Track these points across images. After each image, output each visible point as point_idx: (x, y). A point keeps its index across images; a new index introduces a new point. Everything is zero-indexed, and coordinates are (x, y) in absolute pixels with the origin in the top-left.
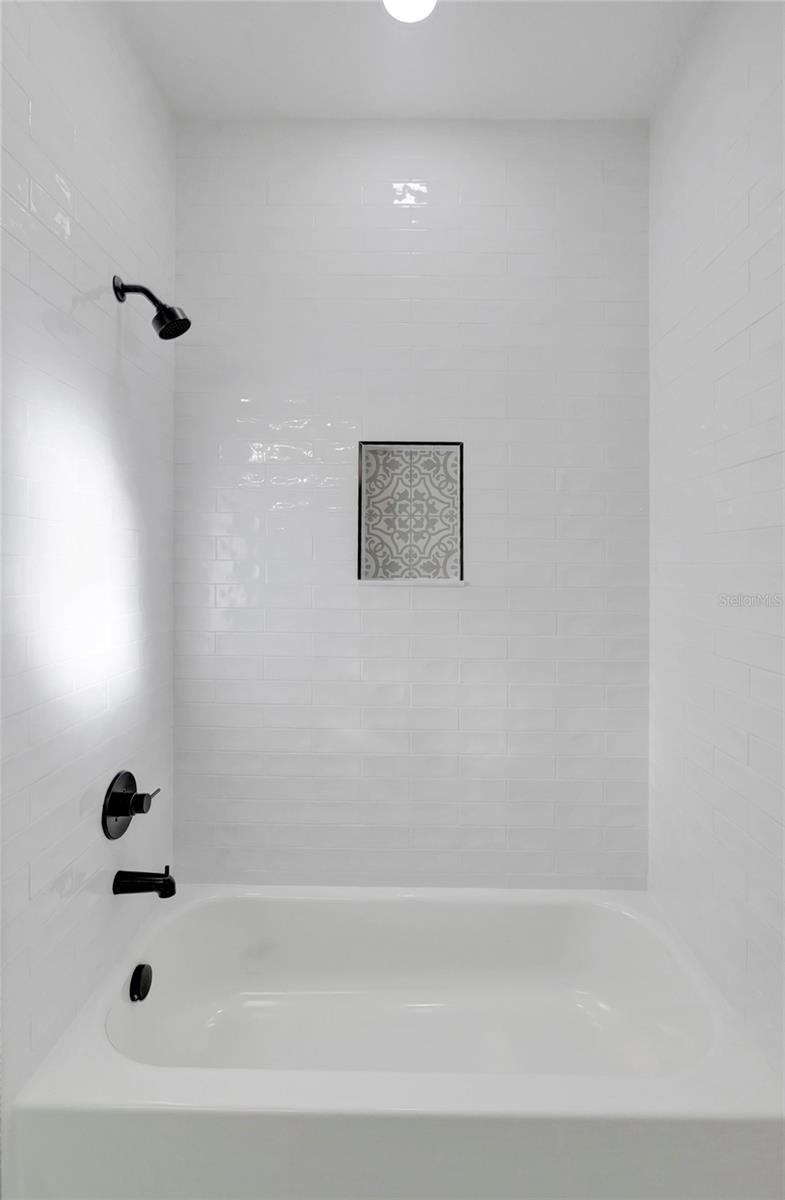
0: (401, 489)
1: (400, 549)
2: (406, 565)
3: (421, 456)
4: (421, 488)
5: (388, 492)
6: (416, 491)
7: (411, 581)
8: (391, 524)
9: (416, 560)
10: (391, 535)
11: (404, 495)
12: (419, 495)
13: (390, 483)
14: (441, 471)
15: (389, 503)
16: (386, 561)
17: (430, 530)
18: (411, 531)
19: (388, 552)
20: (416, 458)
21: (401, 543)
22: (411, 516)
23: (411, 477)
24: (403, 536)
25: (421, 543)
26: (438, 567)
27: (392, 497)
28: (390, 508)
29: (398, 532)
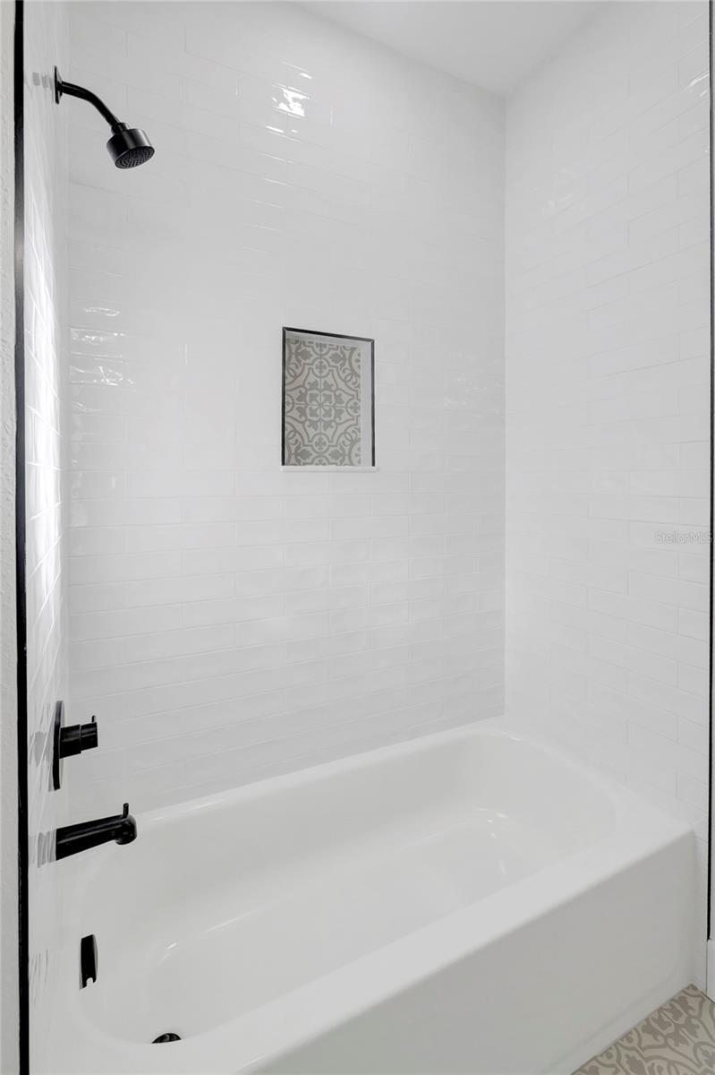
0: (312, 379)
1: (311, 437)
2: (316, 452)
3: (330, 349)
4: (330, 380)
5: (300, 381)
6: (325, 382)
7: (320, 467)
8: (302, 411)
9: (325, 448)
10: (303, 423)
11: (314, 385)
12: (327, 386)
13: (302, 372)
14: (347, 366)
15: (300, 392)
16: (298, 448)
17: (337, 420)
18: (320, 420)
19: (300, 440)
20: (325, 351)
21: (311, 431)
22: (321, 405)
23: (321, 367)
24: (313, 424)
25: (330, 432)
26: (343, 455)
27: (303, 386)
28: (302, 397)
29: (309, 420)
